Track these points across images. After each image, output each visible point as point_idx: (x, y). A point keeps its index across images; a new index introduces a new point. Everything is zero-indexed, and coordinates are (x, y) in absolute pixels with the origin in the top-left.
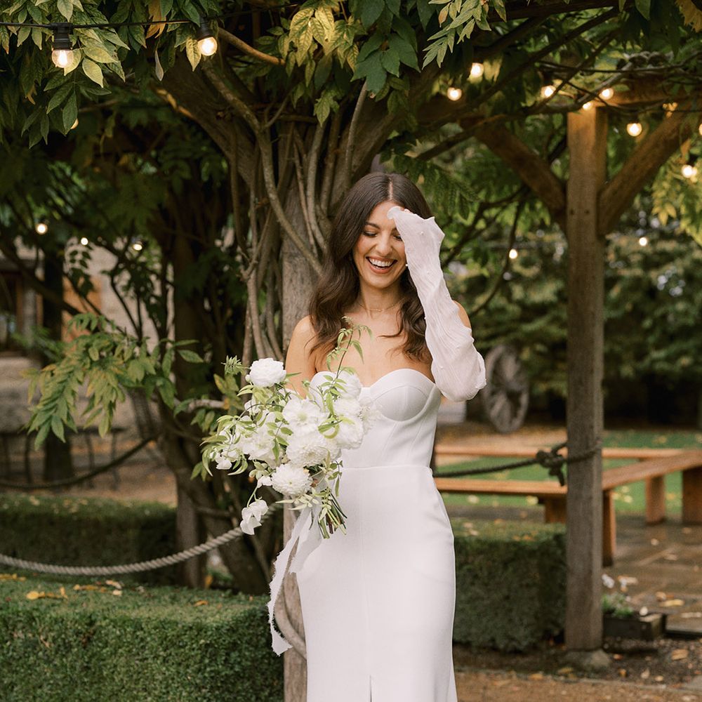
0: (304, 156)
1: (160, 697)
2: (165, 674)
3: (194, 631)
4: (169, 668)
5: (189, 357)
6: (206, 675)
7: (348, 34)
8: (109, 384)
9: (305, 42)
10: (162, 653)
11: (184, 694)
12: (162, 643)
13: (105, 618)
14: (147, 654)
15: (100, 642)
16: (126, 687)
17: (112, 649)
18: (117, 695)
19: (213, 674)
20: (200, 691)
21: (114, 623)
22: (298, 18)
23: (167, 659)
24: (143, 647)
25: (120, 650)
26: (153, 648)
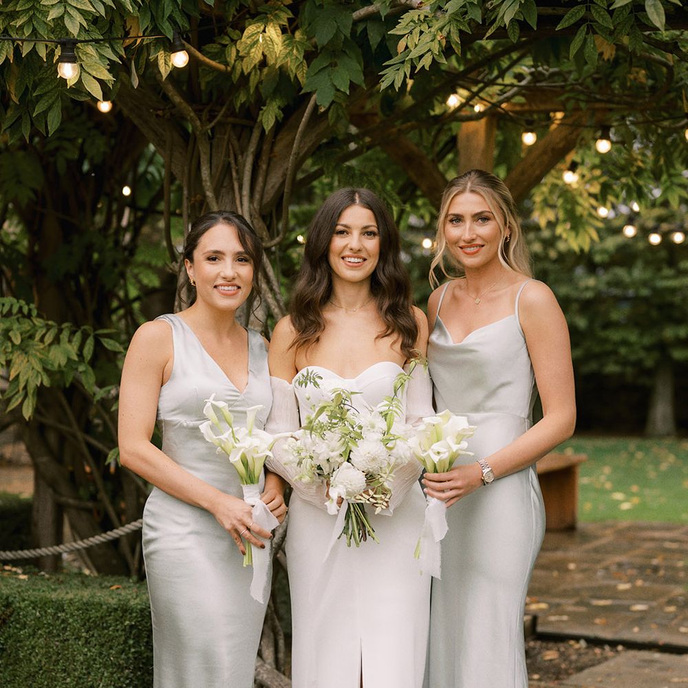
0: (240, 157)
1: (80, 678)
2: (86, 655)
3: (119, 612)
4: (91, 649)
5: (111, 345)
6: (130, 655)
7: (297, 50)
8: (33, 368)
9: (256, 55)
10: (84, 634)
11: (106, 674)
12: (85, 624)
13: (24, 600)
14: (68, 636)
15: (18, 623)
16: (44, 668)
17: (30, 630)
18: (34, 676)
19: (136, 656)
20: (122, 671)
21: (34, 605)
22: (250, 32)
23: (89, 640)
24: (65, 629)
25: (40, 632)
26: (75, 630)
